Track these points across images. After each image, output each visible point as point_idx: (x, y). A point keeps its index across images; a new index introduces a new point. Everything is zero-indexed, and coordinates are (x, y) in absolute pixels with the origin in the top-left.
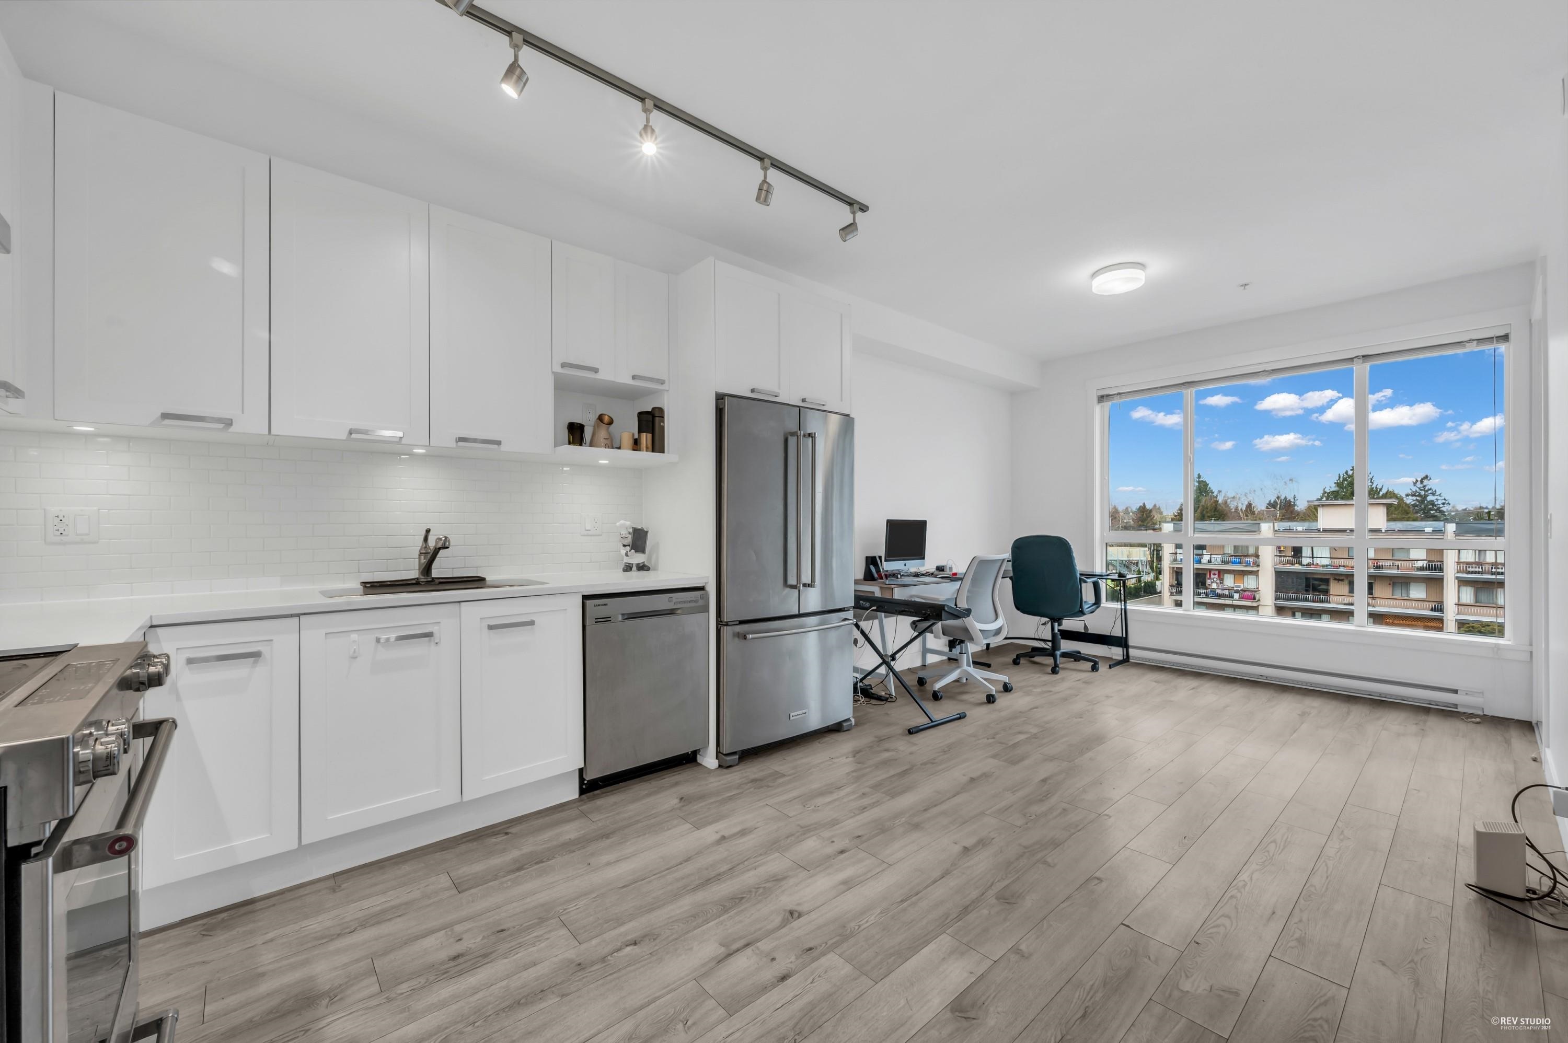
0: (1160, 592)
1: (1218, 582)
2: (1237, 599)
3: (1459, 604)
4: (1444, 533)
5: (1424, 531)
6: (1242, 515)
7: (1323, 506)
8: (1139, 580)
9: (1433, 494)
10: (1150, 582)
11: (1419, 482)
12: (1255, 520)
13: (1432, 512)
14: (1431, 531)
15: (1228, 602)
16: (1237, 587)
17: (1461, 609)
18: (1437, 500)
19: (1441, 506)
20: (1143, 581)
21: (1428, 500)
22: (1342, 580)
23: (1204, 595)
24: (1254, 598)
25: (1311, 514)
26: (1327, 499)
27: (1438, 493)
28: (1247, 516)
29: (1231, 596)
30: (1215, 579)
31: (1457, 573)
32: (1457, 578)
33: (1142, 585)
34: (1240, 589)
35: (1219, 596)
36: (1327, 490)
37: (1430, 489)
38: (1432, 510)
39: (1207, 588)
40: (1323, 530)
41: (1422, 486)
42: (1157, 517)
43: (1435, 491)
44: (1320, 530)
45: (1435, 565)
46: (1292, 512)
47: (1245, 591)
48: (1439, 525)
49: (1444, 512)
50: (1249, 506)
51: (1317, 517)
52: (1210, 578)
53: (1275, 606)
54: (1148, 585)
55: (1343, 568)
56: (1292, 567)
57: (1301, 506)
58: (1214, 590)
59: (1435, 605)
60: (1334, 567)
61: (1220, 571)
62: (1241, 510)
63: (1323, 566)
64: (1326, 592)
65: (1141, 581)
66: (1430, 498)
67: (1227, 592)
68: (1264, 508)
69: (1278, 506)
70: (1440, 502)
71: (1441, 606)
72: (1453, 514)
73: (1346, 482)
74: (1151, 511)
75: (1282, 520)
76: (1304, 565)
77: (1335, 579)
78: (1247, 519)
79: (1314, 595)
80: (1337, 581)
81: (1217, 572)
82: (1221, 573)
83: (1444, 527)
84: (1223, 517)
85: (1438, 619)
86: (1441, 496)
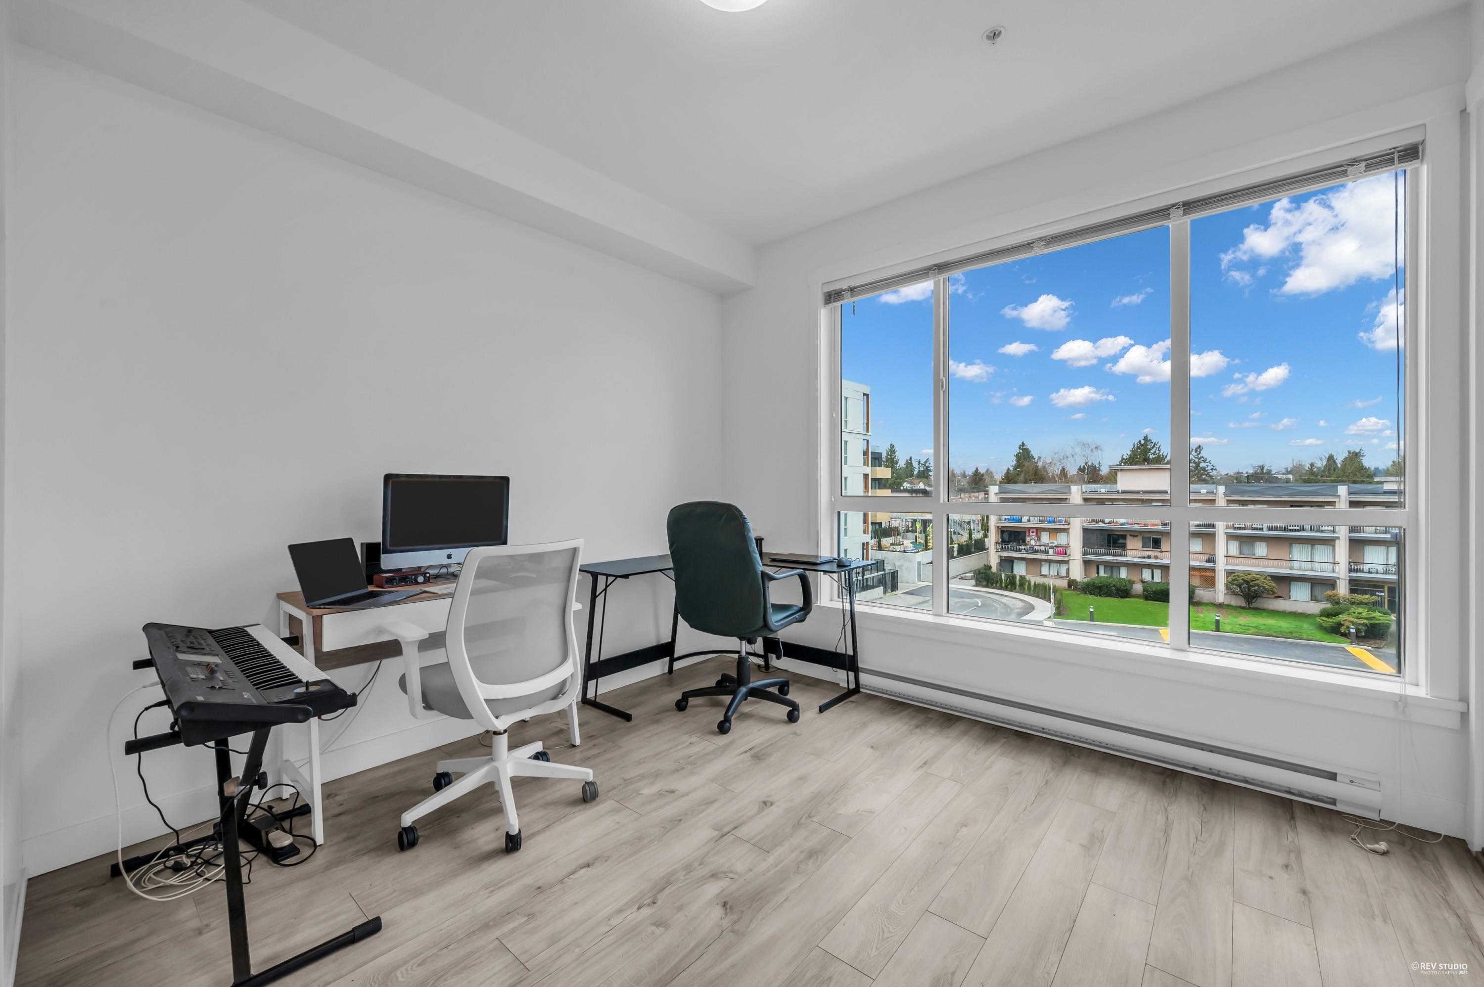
0: (988, 549)
1: (1036, 539)
2: (1052, 554)
3: (1228, 556)
4: (1216, 494)
5: (1200, 492)
6: (1057, 479)
7: (1121, 470)
8: (970, 538)
9: (1204, 462)
10: (979, 539)
11: (1194, 451)
12: (1067, 483)
13: (1204, 476)
14: (1206, 493)
15: (1044, 557)
16: (1051, 543)
17: (1229, 561)
18: (1207, 466)
19: (1210, 471)
20: (973, 539)
21: (1201, 466)
22: (1136, 536)
23: (1024, 551)
24: (1066, 554)
25: (1112, 478)
26: (1125, 465)
27: (1208, 461)
28: (1061, 479)
29: (1046, 552)
30: (1033, 537)
31: (1226, 529)
32: (1226, 533)
33: (973, 542)
34: (1054, 545)
35: (1037, 552)
36: (1125, 457)
37: (1202, 457)
38: (1204, 475)
39: (1026, 545)
40: (1122, 492)
41: (1196, 454)
42: (988, 480)
43: (1206, 459)
44: (1118, 492)
46: (1098, 475)
47: (1058, 547)
48: (1211, 487)
49: (1212, 476)
50: (1063, 470)
51: (1116, 480)
52: (1029, 536)
53: (1083, 560)
54: (978, 542)
55: (1137, 525)
56: (1097, 525)
57: (1104, 471)
58: (1032, 546)
59: (1209, 557)
60: (1130, 524)
61: (1037, 529)
62: (1057, 475)
63: (1122, 524)
64: (1124, 547)
65: (972, 539)
66: (1202, 465)
67: (1043, 548)
68: (1075, 473)
69: (1086, 471)
70: (1209, 468)
71: (1213, 558)
72: (1219, 478)
73: (1139, 450)
74: (983, 475)
75: (1090, 482)
76: (1106, 523)
77: (1131, 535)
78: (1061, 482)
79: (1115, 550)
80: (1132, 537)
81: (1035, 530)
82: (1038, 531)
83: (1216, 489)
84: (1042, 481)
85: (1211, 569)
86: (1210, 463)
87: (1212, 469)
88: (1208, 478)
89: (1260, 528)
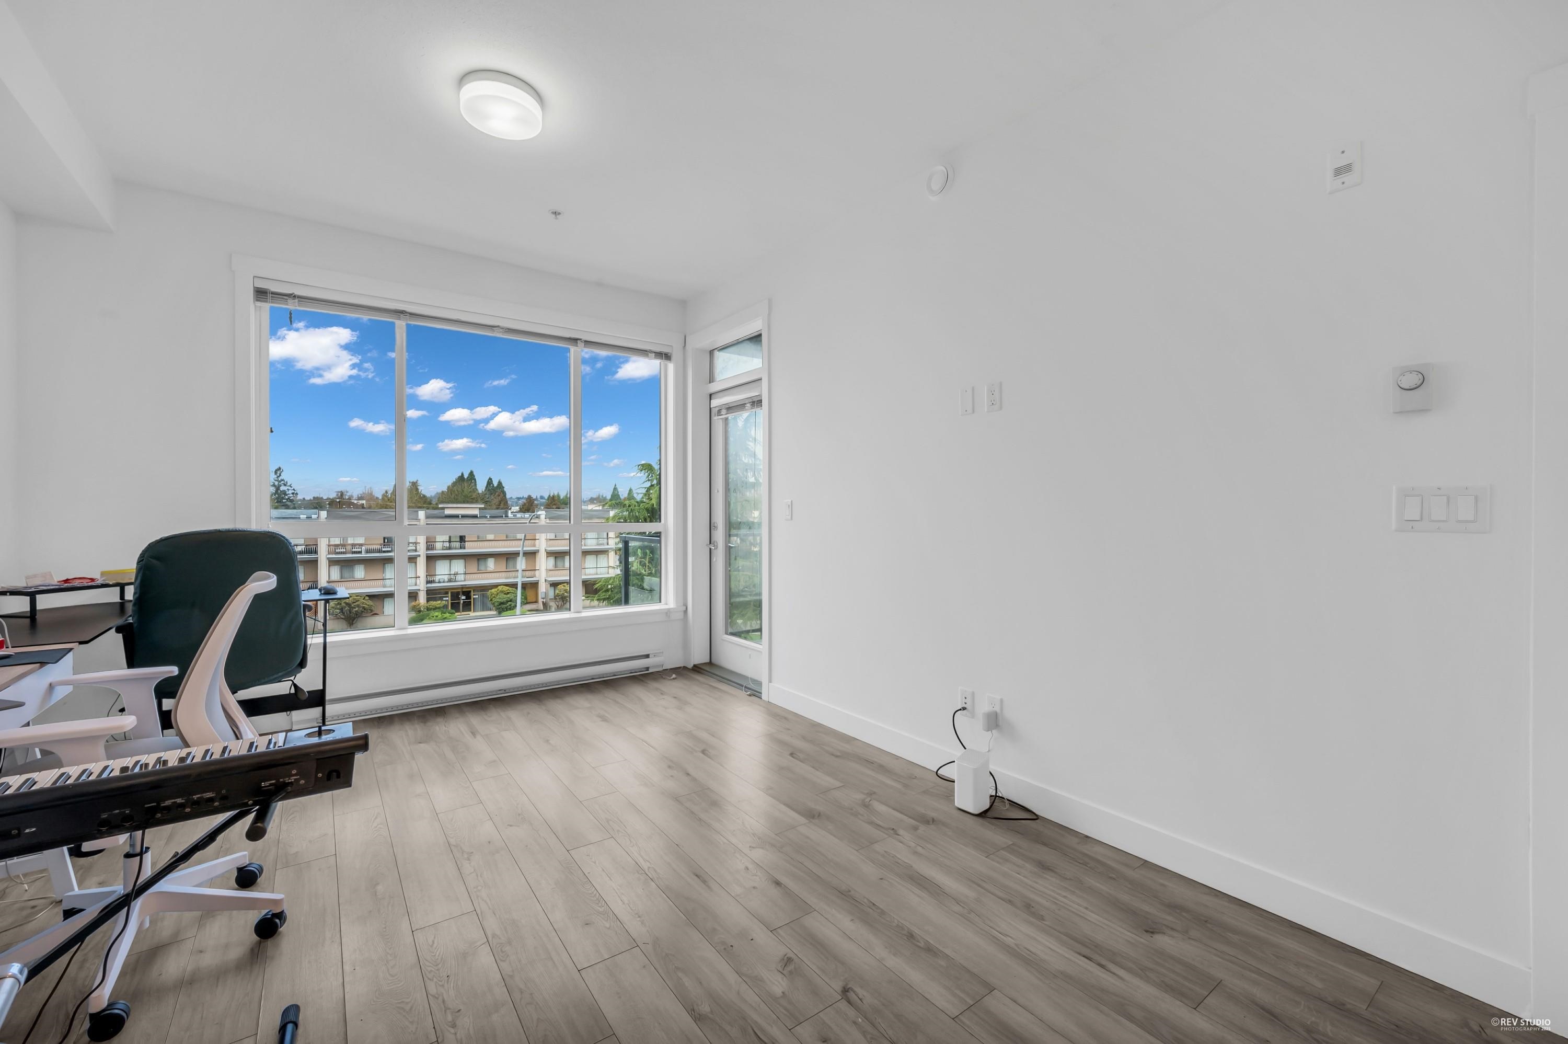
9: (285, 485)
11: (274, 474)
13: (284, 501)
18: (288, 490)
19: (291, 495)
21: (281, 490)
27: (289, 484)
31: (329, 554)
32: (328, 558)
37: (283, 480)
41: (276, 477)
43: (287, 482)
45: (311, 548)
48: (309, 513)
66: (282, 488)
70: (290, 492)
72: (299, 502)
86: (291, 487)
87: (293, 494)
88: (289, 503)
89: (359, 551)
